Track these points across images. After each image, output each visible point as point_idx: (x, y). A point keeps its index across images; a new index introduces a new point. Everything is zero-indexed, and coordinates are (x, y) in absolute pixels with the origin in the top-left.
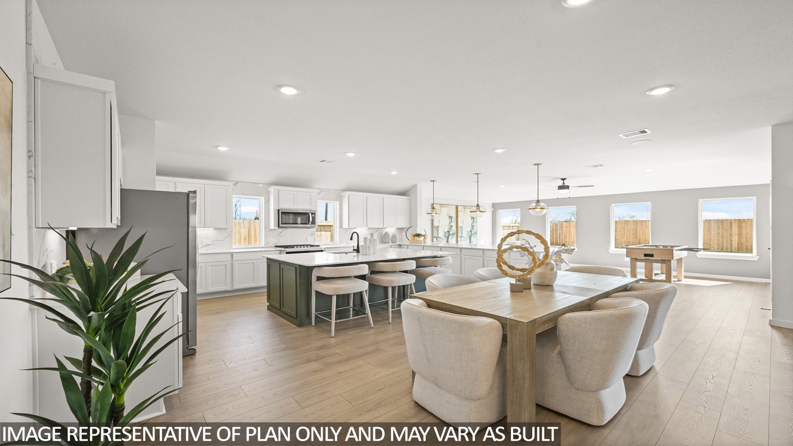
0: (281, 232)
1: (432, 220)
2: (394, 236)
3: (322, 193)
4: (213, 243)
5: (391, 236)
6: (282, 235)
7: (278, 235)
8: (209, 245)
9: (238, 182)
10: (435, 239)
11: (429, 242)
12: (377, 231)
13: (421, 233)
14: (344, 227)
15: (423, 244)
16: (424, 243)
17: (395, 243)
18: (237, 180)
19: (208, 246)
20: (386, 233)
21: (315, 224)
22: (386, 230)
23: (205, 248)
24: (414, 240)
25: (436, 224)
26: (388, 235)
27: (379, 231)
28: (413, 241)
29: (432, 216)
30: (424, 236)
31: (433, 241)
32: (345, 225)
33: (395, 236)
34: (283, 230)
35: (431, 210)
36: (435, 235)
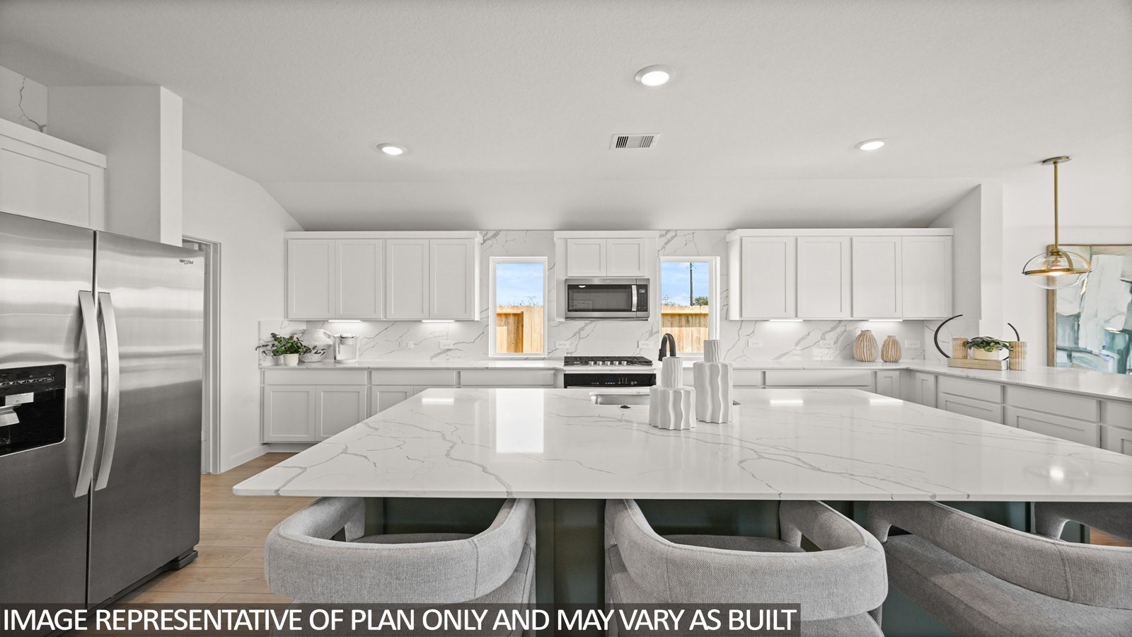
0: (582, 329)
1: (1050, 296)
2: (891, 343)
3: (676, 238)
4: (456, 346)
5: (880, 344)
6: (583, 334)
7: (575, 335)
8: (450, 350)
9: (500, 231)
10: (1061, 357)
11: (1032, 369)
12: (833, 329)
13: (996, 338)
14: (732, 319)
15: (1004, 376)
16: (1009, 368)
17: (896, 361)
18: (497, 228)
19: (448, 353)
20: (864, 333)
21: (646, 310)
22: (865, 326)
23: (444, 355)
24: (965, 357)
25: (1064, 307)
26: (872, 340)
27: (840, 329)
28: (960, 362)
29: (1050, 280)
30: (1010, 346)
31: (1050, 361)
32: (734, 315)
33: (895, 343)
34: (586, 325)
35: (1042, 260)
36: (1063, 339)
